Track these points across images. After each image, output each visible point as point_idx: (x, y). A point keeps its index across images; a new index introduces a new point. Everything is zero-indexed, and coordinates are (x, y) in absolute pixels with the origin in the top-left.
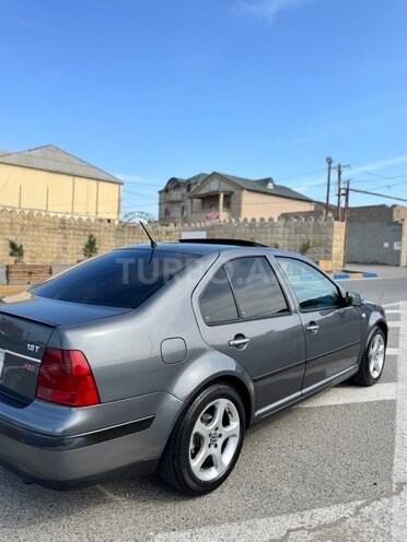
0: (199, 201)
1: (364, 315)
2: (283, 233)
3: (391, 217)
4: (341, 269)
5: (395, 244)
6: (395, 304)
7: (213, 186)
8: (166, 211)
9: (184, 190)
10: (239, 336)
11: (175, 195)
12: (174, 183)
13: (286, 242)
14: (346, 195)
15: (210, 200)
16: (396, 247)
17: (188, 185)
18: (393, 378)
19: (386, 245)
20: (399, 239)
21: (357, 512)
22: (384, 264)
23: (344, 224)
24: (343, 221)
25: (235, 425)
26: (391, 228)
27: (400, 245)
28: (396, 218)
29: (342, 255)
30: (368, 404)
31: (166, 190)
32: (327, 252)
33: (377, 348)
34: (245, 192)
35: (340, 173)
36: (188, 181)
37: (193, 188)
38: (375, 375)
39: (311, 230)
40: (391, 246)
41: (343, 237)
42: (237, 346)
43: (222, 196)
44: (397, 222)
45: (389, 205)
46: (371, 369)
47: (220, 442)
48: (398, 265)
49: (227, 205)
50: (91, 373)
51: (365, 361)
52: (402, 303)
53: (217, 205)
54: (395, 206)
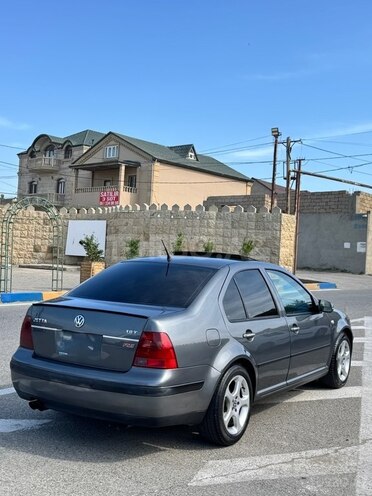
0: (87, 174)
1: (332, 322)
2: (216, 227)
3: (353, 208)
5: (359, 244)
6: (359, 320)
7: (110, 153)
8: (31, 184)
9: (61, 156)
10: (249, 331)
11: (47, 161)
12: (44, 144)
13: (220, 239)
14: (297, 179)
15: (105, 173)
16: (360, 249)
17: (68, 147)
18: (358, 383)
19: (347, 245)
20: (363, 237)
21: (336, 451)
22: (344, 271)
23: (294, 217)
24: (292, 213)
25: (246, 397)
26: (353, 223)
27: (365, 246)
28: (359, 210)
29: (292, 259)
30: (338, 400)
31: (31, 153)
32: (273, 254)
33: (343, 353)
34: (157, 164)
35: (289, 150)
36: (67, 140)
37: (76, 154)
38: (343, 378)
39: (252, 224)
40: (354, 246)
41: (293, 234)
42: (249, 338)
43: (123, 168)
44: (360, 216)
45: (351, 192)
46: (339, 372)
47: (238, 408)
48: (362, 273)
49: (131, 182)
50: (172, 348)
51: (333, 364)
52: (366, 319)
53: (115, 181)
54: (357, 193)
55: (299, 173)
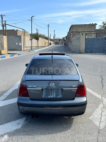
3: (17, 34)
4: (7, 53)
5: (20, 43)
14: (5, 26)
16: (20, 44)
19: (17, 44)
20: (21, 41)
23: (6, 37)
26: (18, 38)
27: (21, 44)
29: (7, 48)
35: (2, 18)
40: (19, 44)
41: (6, 41)
44: (19, 36)
45: (16, 30)
48: (21, 50)
54: (17, 30)
55: (6, 24)
